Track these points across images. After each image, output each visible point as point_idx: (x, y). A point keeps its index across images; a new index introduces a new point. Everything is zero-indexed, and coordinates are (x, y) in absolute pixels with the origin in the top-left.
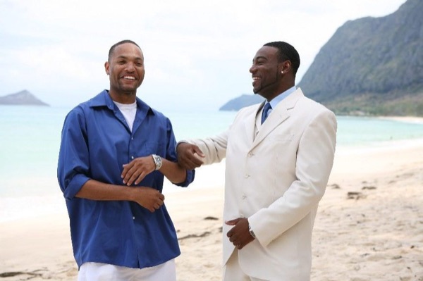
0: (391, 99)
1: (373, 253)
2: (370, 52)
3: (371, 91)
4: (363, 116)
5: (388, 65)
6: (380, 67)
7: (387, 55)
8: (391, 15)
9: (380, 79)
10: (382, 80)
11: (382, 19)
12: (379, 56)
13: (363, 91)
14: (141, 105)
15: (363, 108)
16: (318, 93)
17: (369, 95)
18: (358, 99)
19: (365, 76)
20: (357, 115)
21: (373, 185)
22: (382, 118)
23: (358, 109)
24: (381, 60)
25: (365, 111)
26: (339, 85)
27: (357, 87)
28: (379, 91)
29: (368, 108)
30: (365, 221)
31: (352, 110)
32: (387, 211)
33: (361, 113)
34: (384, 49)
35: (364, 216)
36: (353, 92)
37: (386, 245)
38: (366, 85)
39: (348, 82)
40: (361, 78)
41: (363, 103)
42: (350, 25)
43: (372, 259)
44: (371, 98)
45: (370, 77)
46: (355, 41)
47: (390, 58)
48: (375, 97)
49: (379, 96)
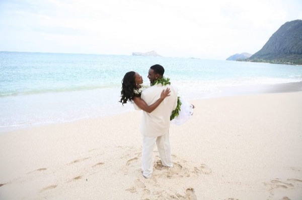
3: (295, 53)
13: (291, 53)
16: (270, 54)
17: (293, 55)
18: (288, 57)
19: (293, 47)
20: (287, 64)
23: (288, 61)
25: (291, 62)
26: (280, 50)
27: (288, 51)
28: (299, 54)
31: (285, 62)
33: (289, 63)
36: (286, 54)
38: (293, 51)
39: (284, 49)
40: (291, 47)
41: (291, 59)
45: (295, 47)
46: (289, 31)
48: (297, 56)
49: (298, 56)
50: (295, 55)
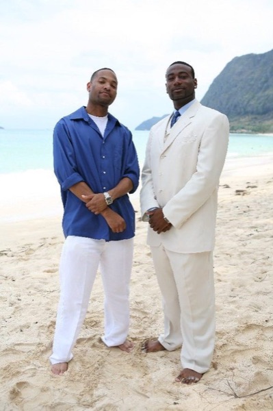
0: (268, 120)
1: (256, 233)
2: (252, 82)
3: (252, 113)
4: (246, 133)
5: (266, 93)
6: (260, 94)
7: (266, 85)
8: (269, 52)
9: (260, 104)
10: (261, 105)
11: (262, 56)
12: (260, 86)
13: (246, 113)
14: (111, 118)
15: (247, 127)
17: (251, 117)
18: (242, 120)
19: (248, 102)
20: (242, 133)
21: (255, 185)
22: (260, 134)
23: (243, 128)
24: (261, 88)
25: (248, 129)
26: (228, 108)
27: (242, 110)
28: (259, 114)
29: (250, 127)
30: (249, 211)
31: (238, 129)
32: (266, 203)
33: (245, 131)
34: (263, 80)
35: (248, 207)
36: (239, 114)
37: (266, 228)
38: (249, 109)
39: (235, 106)
40: (245, 103)
41: (247, 123)
42: (237, 60)
43: (256, 237)
44: (252, 119)
45: (252, 102)
46: (241, 73)
47: (268, 87)
48: (256, 118)
49: (259, 117)
50: (254, 116)
